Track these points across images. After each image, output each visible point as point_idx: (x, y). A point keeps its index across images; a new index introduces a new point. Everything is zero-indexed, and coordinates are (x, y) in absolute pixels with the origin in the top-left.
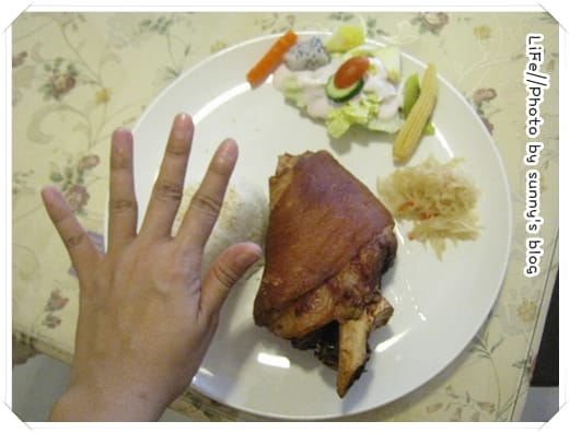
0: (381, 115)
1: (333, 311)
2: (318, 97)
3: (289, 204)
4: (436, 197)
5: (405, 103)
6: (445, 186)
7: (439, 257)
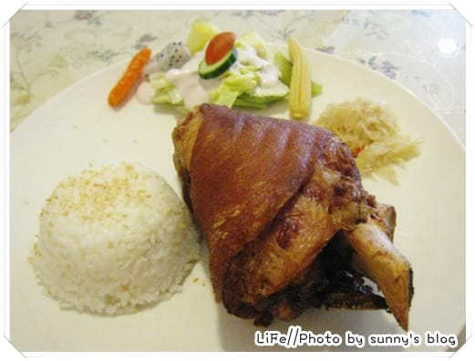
0: (264, 81)
1: (330, 221)
2: (193, 86)
3: (211, 136)
4: (362, 125)
5: (282, 71)
6: (363, 112)
7: (395, 183)
